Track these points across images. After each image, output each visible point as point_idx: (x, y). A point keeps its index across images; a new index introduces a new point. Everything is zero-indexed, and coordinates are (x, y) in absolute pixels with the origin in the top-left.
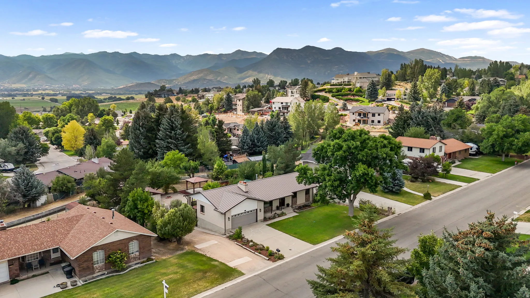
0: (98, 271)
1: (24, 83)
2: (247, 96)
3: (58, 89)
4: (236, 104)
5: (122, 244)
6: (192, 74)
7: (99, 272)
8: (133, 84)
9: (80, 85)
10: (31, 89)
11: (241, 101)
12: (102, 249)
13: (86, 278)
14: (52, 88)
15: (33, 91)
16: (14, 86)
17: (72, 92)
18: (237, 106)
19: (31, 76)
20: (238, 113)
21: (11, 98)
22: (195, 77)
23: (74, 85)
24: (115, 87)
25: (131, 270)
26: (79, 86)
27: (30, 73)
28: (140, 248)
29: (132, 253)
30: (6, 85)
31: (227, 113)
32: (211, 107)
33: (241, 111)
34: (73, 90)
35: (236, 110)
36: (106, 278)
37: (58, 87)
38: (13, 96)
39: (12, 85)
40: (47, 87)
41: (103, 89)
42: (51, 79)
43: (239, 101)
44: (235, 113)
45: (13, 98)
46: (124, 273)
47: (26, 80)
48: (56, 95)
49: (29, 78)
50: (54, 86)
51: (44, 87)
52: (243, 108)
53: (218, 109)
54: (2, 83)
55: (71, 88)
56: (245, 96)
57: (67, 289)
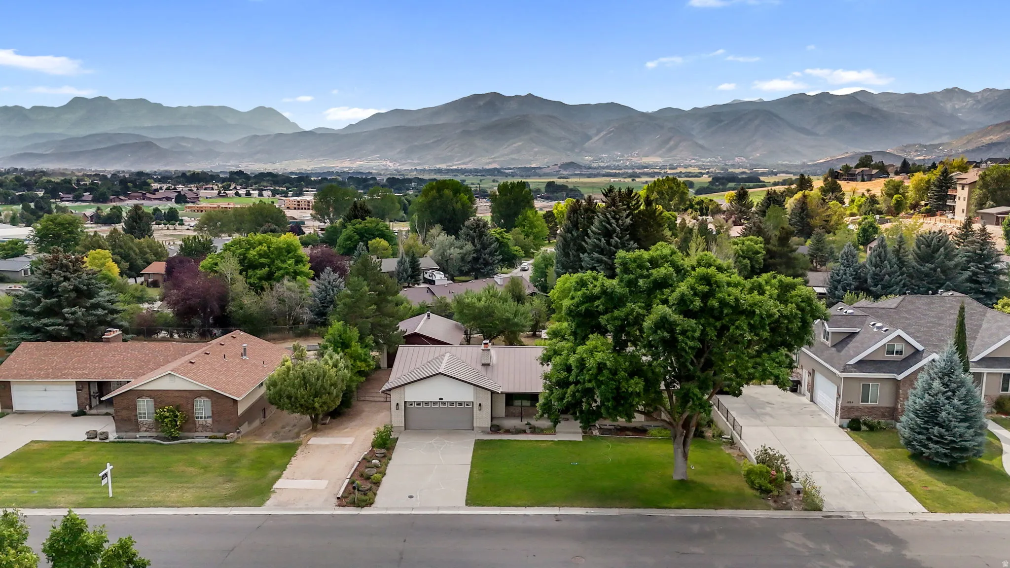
0: (145, 429)
1: (660, 156)
2: (982, 177)
3: (708, 166)
4: (955, 196)
5: (182, 397)
6: (986, 131)
7: (146, 431)
8: (846, 155)
9: (747, 158)
10: (668, 164)
11: (967, 189)
12: (150, 397)
13: (123, 434)
14: (700, 163)
15: (670, 169)
16: (645, 160)
17: (730, 170)
18: (957, 199)
19: (672, 143)
20: (956, 218)
21: (630, 180)
22: (994, 138)
23: (736, 158)
24: (811, 161)
25: (183, 443)
26: (744, 160)
27: (670, 139)
28: (213, 413)
29: (201, 418)
30: (634, 159)
31: (934, 215)
32: (898, 201)
33: (963, 212)
34: (733, 166)
35: (953, 209)
36: (146, 443)
37: (710, 162)
38: (634, 176)
39: (643, 158)
40: (693, 161)
41: (785, 166)
42: (702, 147)
43: (963, 189)
44: (950, 216)
45: (633, 180)
46: (174, 444)
47: (664, 150)
48: (699, 175)
49: (668, 146)
50: (703, 160)
51: (687, 162)
52: (968, 205)
53: (915, 206)
54: (629, 156)
55: (730, 163)
56: (977, 178)
57: (107, 441)
